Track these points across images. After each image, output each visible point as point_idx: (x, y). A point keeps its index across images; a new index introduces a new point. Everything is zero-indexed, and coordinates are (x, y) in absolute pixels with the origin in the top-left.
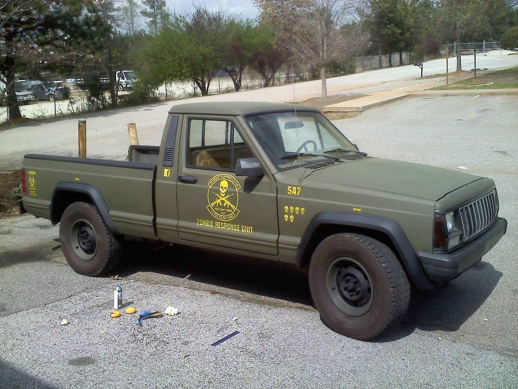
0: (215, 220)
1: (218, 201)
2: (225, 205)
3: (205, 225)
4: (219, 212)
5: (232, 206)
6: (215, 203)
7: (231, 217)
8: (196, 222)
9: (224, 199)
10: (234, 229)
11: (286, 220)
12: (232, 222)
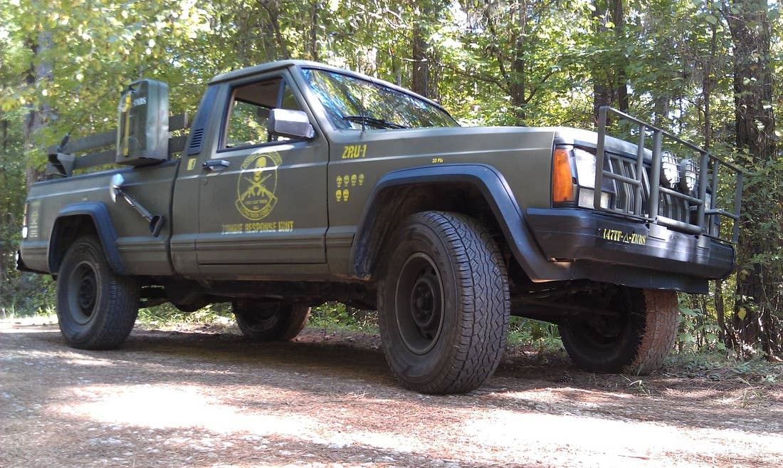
0: (245, 221)
1: (251, 190)
2: (258, 194)
3: (233, 232)
4: (251, 207)
5: (268, 193)
6: (245, 194)
7: (266, 211)
8: (220, 230)
9: (258, 185)
10: (268, 230)
11: (339, 198)
12: (265, 220)
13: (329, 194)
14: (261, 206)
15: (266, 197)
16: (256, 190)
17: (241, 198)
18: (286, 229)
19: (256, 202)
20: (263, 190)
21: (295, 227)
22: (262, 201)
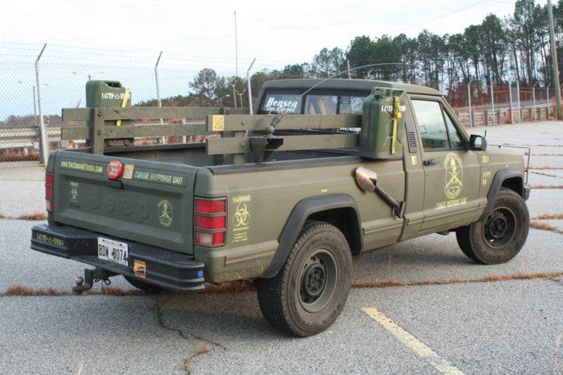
13: (480, 182)
14: (456, 190)
15: (458, 185)
16: (454, 180)
17: (447, 185)
18: (464, 202)
19: (454, 187)
20: (457, 180)
21: (467, 200)
22: (456, 187)
